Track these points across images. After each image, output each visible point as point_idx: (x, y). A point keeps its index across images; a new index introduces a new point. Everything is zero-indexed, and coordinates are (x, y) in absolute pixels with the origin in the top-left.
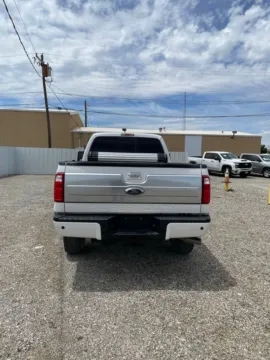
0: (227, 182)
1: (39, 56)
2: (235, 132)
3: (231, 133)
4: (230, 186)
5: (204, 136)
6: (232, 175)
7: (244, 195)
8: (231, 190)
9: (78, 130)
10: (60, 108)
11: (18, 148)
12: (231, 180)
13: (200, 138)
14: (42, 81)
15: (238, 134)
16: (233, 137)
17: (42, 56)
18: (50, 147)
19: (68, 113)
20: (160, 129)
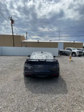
0: (70, 58)
1: (10, 17)
3: (73, 42)
4: (72, 59)
5: (65, 43)
8: (72, 61)
9: (23, 41)
10: (17, 34)
12: (72, 57)
13: (63, 43)
14: (11, 25)
16: (74, 43)
17: (11, 17)
18: (14, 46)
19: (20, 36)
20: (50, 41)
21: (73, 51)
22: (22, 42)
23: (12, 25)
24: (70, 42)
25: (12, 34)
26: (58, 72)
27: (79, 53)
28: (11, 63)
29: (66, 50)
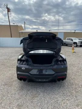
2: (75, 31)
3: (74, 31)
5: (64, 32)
8: (75, 52)
12: (75, 48)
13: (63, 33)
15: (76, 31)
16: (74, 33)
17: (7, 5)
18: (11, 37)
19: (18, 26)
20: (50, 30)
21: (74, 41)
22: (19, 33)
23: (8, 14)
24: (70, 31)
25: (9, 24)
26: (66, 72)
27: (81, 43)
28: (6, 57)
29: (66, 40)
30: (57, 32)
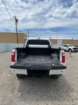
0: (70, 54)
3: (71, 39)
4: (71, 55)
5: (63, 40)
6: (72, 52)
7: (76, 58)
9: (26, 38)
10: (20, 32)
11: (8, 44)
12: (71, 53)
15: (73, 39)
17: (15, 17)
19: (23, 33)
22: (24, 39)
23: (16, 24)
24: (68, 39)
25: (16, 32)
30: (57, 40)
